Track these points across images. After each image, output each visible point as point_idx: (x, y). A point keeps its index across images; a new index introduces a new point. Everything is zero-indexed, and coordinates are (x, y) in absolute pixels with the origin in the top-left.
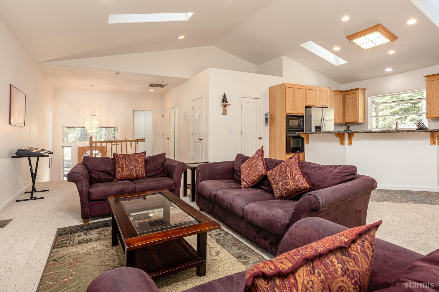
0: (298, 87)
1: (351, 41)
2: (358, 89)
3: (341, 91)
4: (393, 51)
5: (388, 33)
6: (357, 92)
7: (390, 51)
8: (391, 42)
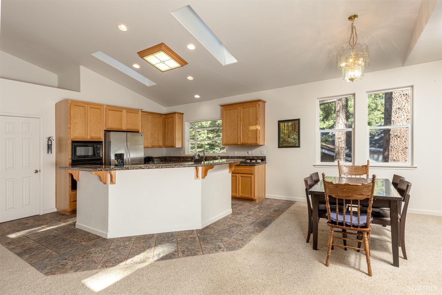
0: (91, 106)
1: (142, 58)
2: (175, 113)
3: (161, 115)
4: (192, 77)
5: (176, 56)
6: (175, 116)
7: (189, 77)
8: (182, 66)
